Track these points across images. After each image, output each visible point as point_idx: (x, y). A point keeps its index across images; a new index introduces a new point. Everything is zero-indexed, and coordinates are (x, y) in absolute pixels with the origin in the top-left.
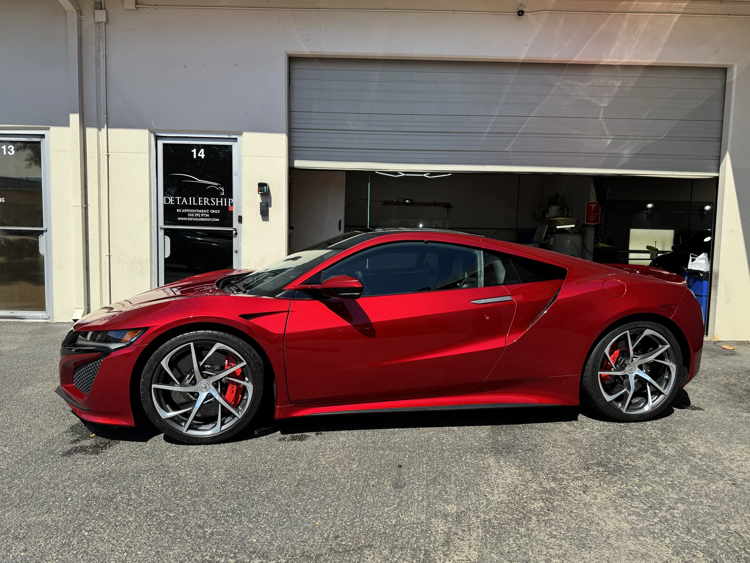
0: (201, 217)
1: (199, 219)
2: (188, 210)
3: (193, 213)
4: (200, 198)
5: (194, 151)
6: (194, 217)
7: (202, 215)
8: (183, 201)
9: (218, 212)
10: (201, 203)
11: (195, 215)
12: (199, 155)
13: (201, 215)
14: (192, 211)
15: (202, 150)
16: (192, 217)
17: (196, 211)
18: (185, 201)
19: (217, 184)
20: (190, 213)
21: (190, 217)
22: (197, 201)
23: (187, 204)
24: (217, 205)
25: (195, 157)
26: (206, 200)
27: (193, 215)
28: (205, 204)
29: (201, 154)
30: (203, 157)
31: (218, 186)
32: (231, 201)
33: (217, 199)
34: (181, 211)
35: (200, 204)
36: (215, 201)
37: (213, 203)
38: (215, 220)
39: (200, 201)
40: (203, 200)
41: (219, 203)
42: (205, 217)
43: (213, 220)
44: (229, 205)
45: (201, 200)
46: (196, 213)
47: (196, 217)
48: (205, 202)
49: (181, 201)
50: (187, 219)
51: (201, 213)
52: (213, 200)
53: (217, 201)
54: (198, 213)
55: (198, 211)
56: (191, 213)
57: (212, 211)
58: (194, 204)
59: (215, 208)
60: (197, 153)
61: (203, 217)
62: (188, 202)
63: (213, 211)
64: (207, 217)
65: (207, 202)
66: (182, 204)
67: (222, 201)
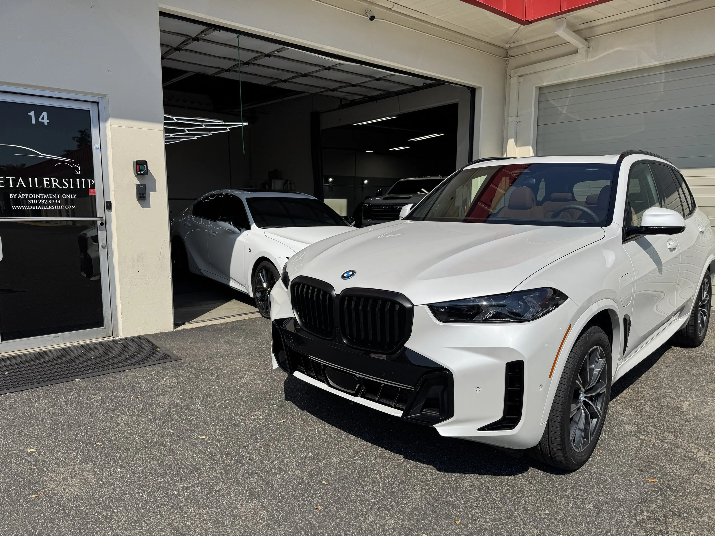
0: (49, 204)
1: (46, 207)
2: (27, 195)
3: (35, 199)
4: (45, 179)
5: (32, 113)
6: (38, 204)
7: (50, 201)
8: (19, 183)
9: (73, 196)
10: (47, 185)
11: (38, 202)
12: (40, 120)
13: (48, 202)
14: (33, 196)
15: (45, 114)
16: (34, 204)
17: (41, 196)
18: (23, 183)
19: (69, 160)
20: (31, 199)
21: (31, 205)
22: (41, 183)
23: (25, 186)
24: (72, 187)
25: (33, 122)
26: (55, 181)
27: (36, 202)
28: (53, 187)
29: (43, 118)
30: (46, 124)
31: (71, 163)
32: (91, 182)
33: (71, 180)
34: (17, 196)
35: (45, 187)
36: (69, 182)
37: (66, 186)
38: (69, 207)
39: (45, 183)
40: (50, 181)
41: (75, 185)
42: (54, 204)
43: (67, 207)
44: (89, 187)
45: (47, 181)
46: (41, 199)
47: (40, 205)
48: (53, 183)
49: (15, 182)
50: (28, 207)
51: (47, 199)
52: (65, 181)
53: (72, 183)
54: (44, 199)
55: (43, 196)
56: (33, 199)
57: (64, 196)
58: (37, 186)
59: (69, 191)
60: (37, 117)
61: (52, 204)
62: (27, 184)
63: (66, 196)
64: (58, 204)
65: (56, 184)
66: (18, 186)
67: (78, 183)
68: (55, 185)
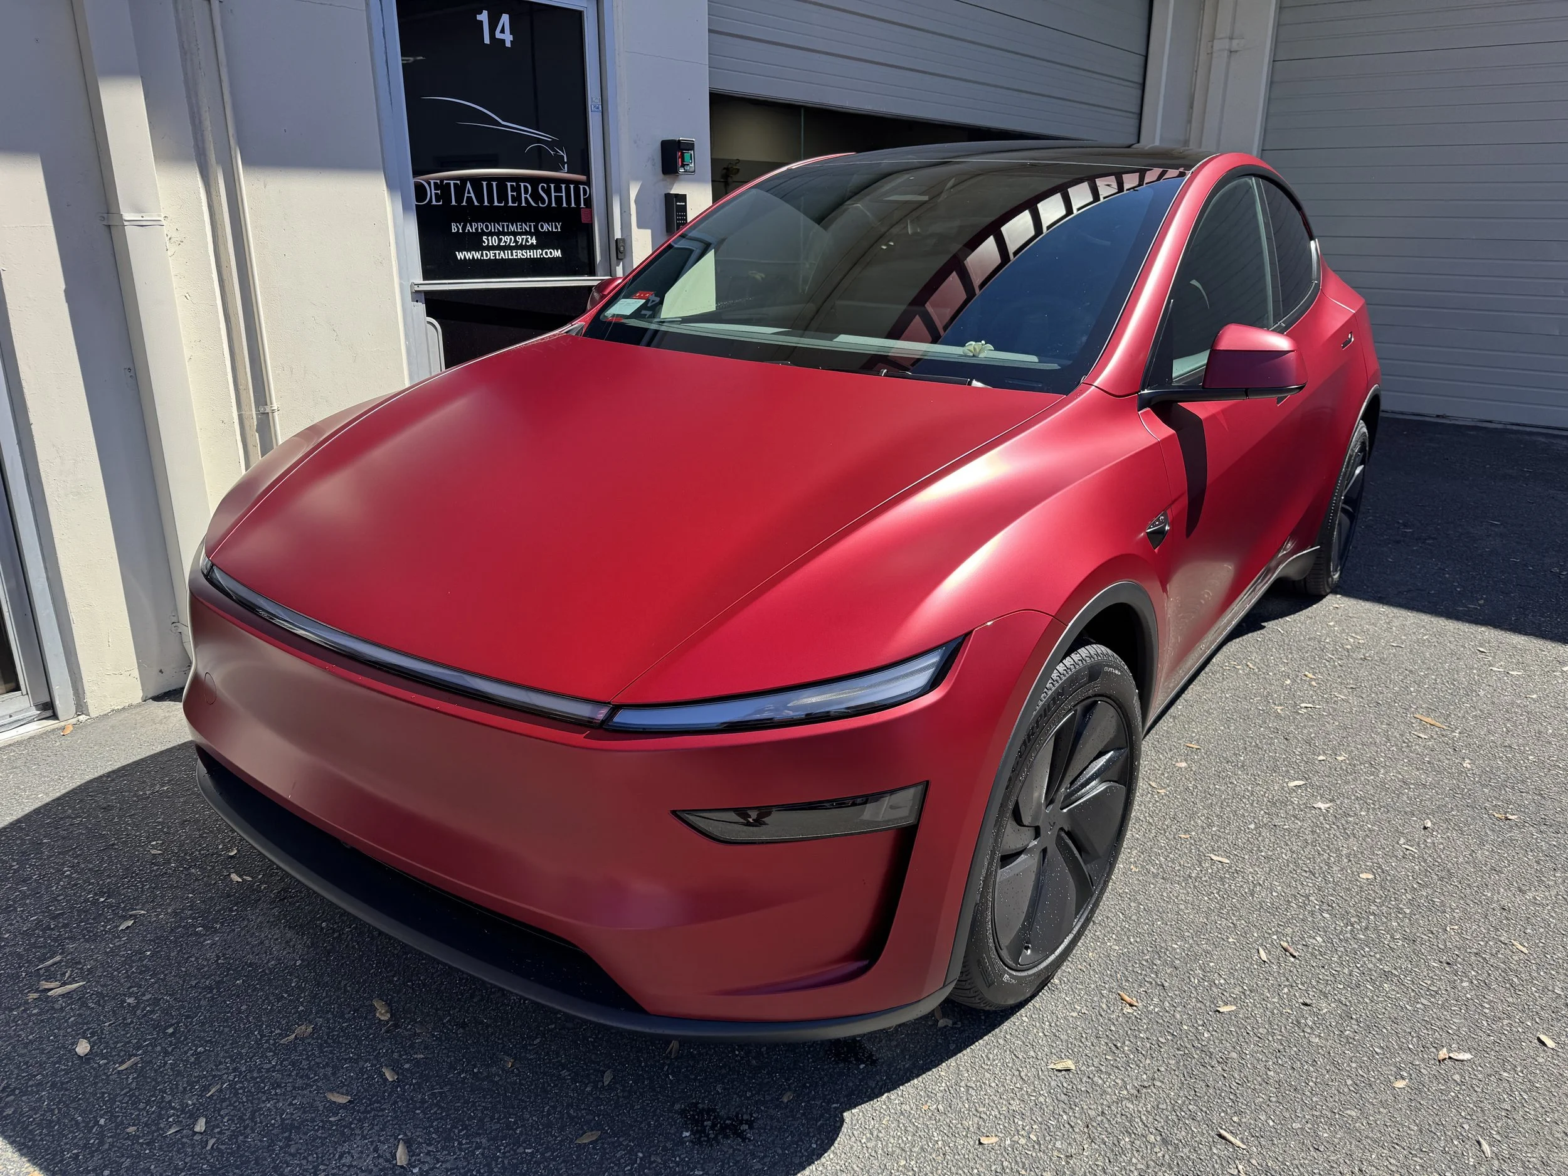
0: (517, 247)
1: (512, 255)
2: (481, 226)
3: (495, 234)
4: (509, 184)
5: (484, 17)
6: (499, 248)
9: (556, 227)
11: (500, 240)
12: (498, 35)
13: (515, 241)
14: (491, 228)
15: (505, 20)
16: (493, 248)
17: (503, 227)
20: (488, 235)
21: (489, 248)
24: (554, 205)
25: (487, 40)
27: (495, 241)
28: (524, 204)
29: (502, 31)
30: (508, 44)
34: (464, 228)
38: (551, 253)
39: (510, 193)
41: (559, 200)
42: (526, 247)
43: (546, 253)
44: (582, 206)
46: (504, 234)
47: (503, 248)
50: (482, 255)
51: (515, 234)
54: (508, 234)
55: (508, 227)
56: (491, 234)
57: (542, 227)
58: (496, 204)
59: (548, 214)
60: (493, 27)
61: (521, 247)
63: (545, 226)
64: (532, 247)
65: (528, 196)
67: (564, 194)
68: (526, 198)
